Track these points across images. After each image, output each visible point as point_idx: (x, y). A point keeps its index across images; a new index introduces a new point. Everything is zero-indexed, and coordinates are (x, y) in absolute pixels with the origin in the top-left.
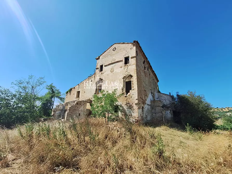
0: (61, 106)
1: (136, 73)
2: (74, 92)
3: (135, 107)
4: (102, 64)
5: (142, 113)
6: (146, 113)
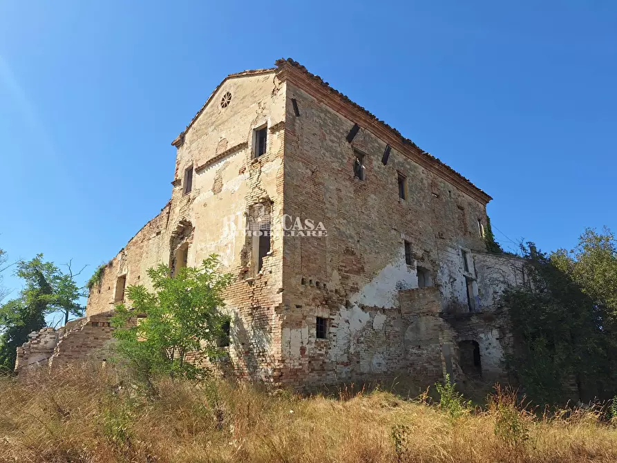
0: (49, 336)
1: (281, 189)
2: (110, 281)
3: (275, 321)
4: (190, 164)
5: (316, 342)
6: (349, 342)
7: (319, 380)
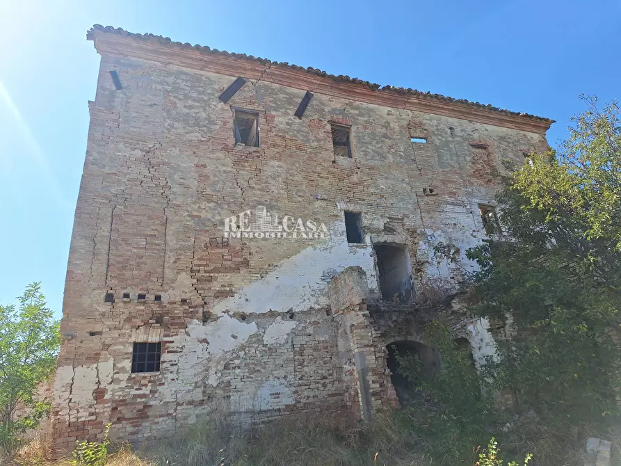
5: (130, 379)
6: (207, 370)
7: (133, 433)
